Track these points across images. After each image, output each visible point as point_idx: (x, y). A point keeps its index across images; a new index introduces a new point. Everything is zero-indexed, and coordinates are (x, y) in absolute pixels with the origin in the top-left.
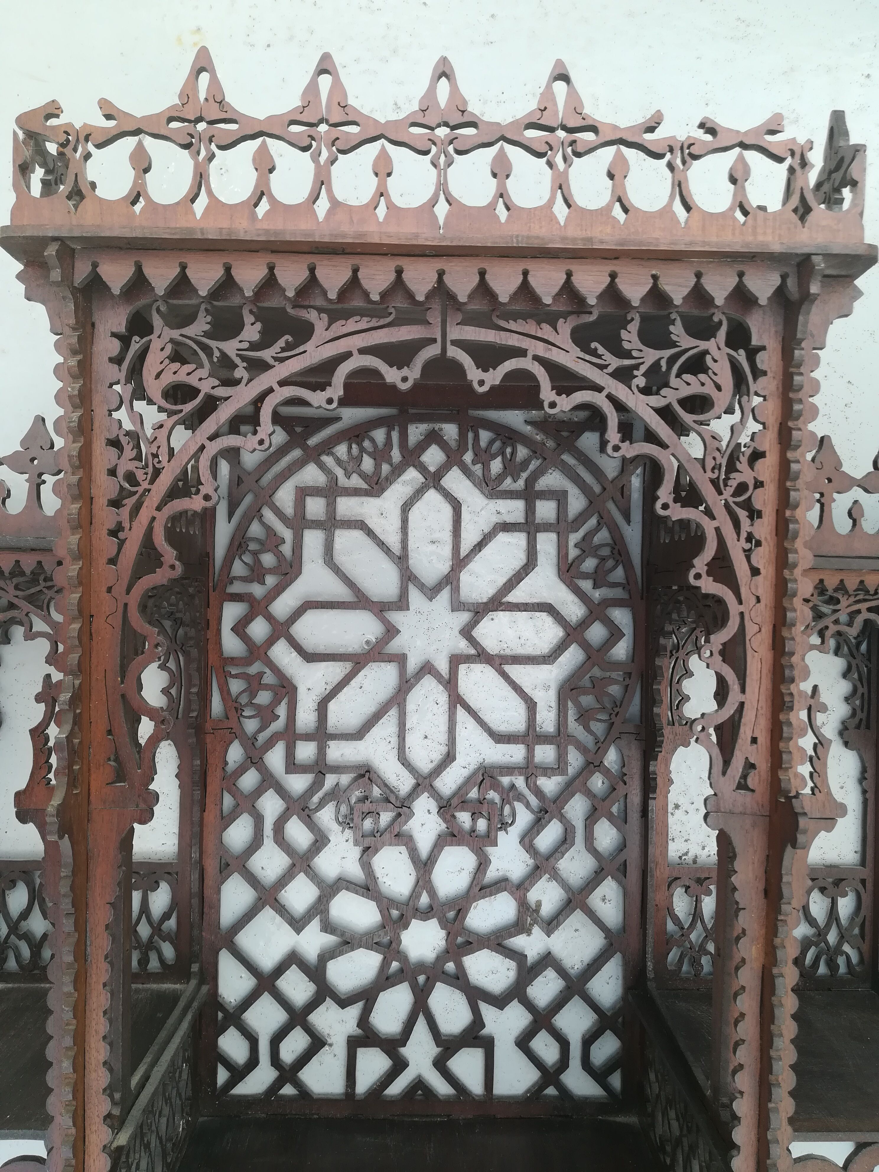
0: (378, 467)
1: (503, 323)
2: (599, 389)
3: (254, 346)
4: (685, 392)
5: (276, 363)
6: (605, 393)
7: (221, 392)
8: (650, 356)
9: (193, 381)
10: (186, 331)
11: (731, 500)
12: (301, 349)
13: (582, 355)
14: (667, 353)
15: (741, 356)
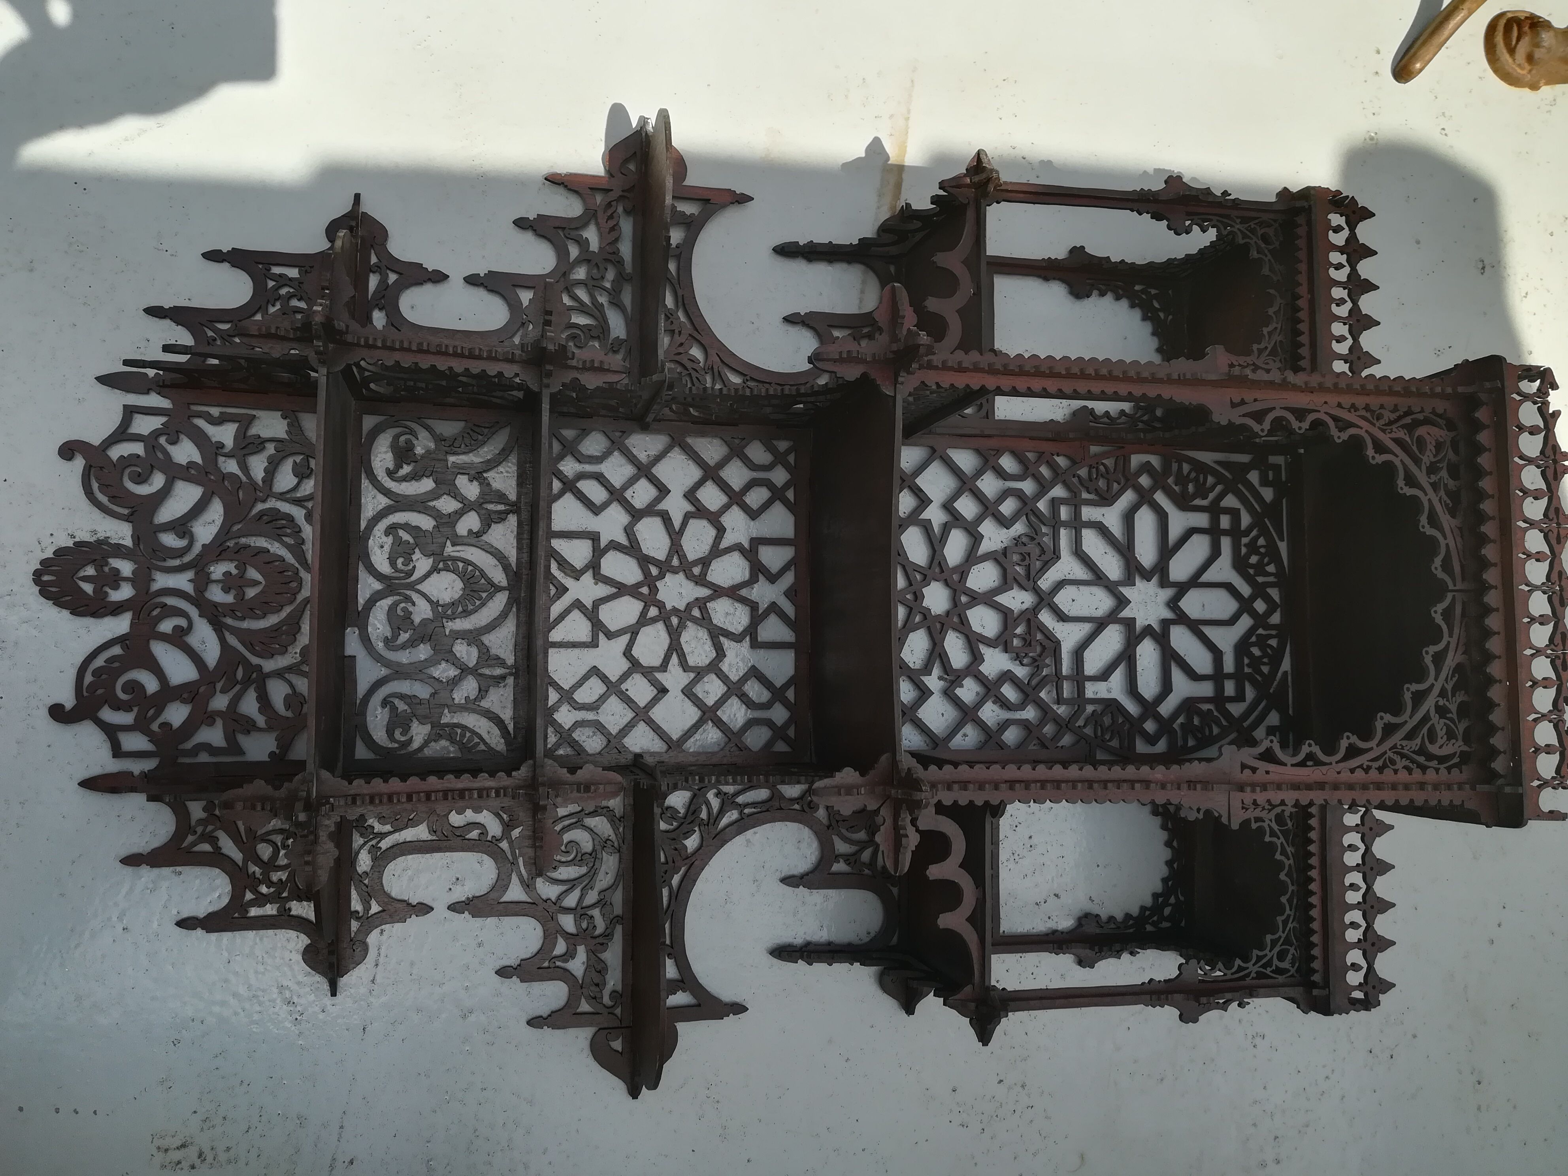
0: (1252, 566)
1: (1463, 624)
2: (1436, 680)
3: (1446, 485)
4: (1438, 728)
5: (1438, 498)
6: (1434, 682)
7: (1424, 467)
8: (1453, 707)
9: (1428, 453)
10: (1450, 450)
11: (1387, 756)
12: (1446, 512)
13: (1452, 669)
14: (1455, 716)
15: (1456, 760)
